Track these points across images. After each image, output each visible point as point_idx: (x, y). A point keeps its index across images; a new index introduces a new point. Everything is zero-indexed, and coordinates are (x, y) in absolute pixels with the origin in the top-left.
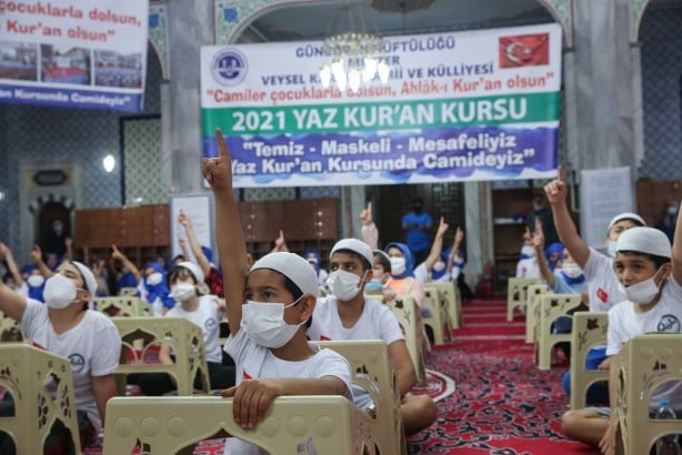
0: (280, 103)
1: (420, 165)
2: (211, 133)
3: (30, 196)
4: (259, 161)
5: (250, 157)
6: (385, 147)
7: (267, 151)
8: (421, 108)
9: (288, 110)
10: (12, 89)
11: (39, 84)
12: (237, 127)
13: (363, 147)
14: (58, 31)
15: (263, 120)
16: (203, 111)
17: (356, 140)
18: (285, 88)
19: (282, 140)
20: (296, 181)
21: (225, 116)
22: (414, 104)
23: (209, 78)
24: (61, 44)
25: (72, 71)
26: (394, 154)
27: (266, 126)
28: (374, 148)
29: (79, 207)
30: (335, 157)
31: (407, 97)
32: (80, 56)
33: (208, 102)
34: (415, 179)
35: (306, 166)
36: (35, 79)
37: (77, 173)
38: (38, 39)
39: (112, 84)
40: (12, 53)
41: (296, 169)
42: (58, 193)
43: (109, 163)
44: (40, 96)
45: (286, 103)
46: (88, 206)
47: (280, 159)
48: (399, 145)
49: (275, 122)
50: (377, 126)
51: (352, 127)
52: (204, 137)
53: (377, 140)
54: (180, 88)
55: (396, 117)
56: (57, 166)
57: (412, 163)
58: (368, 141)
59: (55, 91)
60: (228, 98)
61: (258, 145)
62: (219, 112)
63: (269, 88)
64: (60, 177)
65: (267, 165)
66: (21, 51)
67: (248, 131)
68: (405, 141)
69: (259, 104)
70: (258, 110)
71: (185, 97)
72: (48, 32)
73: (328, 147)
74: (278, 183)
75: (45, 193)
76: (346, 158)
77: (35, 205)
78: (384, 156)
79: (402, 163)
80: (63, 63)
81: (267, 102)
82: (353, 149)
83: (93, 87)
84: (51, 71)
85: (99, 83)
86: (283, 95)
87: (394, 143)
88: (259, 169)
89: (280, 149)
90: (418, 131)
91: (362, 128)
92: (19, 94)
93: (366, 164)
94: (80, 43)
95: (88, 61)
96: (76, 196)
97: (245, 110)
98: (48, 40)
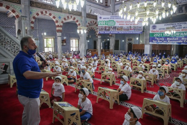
0: (161, 32)
1: (183, 42)
2: (151, 37)
3: (127, 42)
4: (157, 40)
5: (156, 40)
6: (177, 39)
7: (158, 39)
8: (184, 33)
9: (162, 33)
10: (126, 32)
11: (129, 31)
12: (155, 36)
13: (174, 39)
14: (132, 24)
15: (158, 35)
16: (150, 33)
17: (173, 38)
18: (162, 30)
19: (161, 38)
20: (163, 43)
21: (153, 34)
22: (183, 33)
23: (151, 29)
24: (132, 26)
25: (133, 29)
26: (179, 40)
27: (159, 36)
28: (175, 39)
29: (133, 44)
30: (169, 40)
31: (182, 31)
32: (134, 27)
33: (151, 32)
34: (182, 44)
35: (164, 41)
36: (129, 30)
37: (133, 39)
38: (129, 25)
39: (138, 30)
40: (126, 27)
41: (163, 42)
42: (131, 42)
43: (137, 39)
44: (129, 33)
45: (162, 32)
46: (134, 44)
47: (160, 40)
48: (180, 39)
49: (160, 35)
50: (176, 36)
51: (172, 36)
52: (150, 37)
53: (176, 38)
54: (147, 30)
55: (180, 34)
56: (131, 38)
57: (182, 41)
58: (175, 38)
59: (131, 32)
60: (154, 32)
61: (157, 38)
62: (152, 34)
63: (160, 30)
64: (131, 40)
65: (158, 41)
66: (127, 27)
67: (156, 36)
68: (181, 38)
69: (158, 32)
70: (158, 33)
71: (147, 31)
72: (131, 24)
73: (168, 39)
74: (160, 44)
75: (129, 42)
76: (171, 40)
77: (128, 43)
78: (177, 40)
79: (180, 41)
80: (132, 28)
81: (159, 32)
82: (172, 39)
83: (136, 31)
84: (131, 29)
85: (136, 30)
86: (162, 31)
87: (179, 38)
88: (157, 42)
89: (160, 39)
90: (184, 37)
91: (174, 36)
92: (127, 32)
93: (174, 41)
94: (134, 25)
95: (135, 28)
96: (133, 42)
97: (156, 33)
98: (131, 26)
